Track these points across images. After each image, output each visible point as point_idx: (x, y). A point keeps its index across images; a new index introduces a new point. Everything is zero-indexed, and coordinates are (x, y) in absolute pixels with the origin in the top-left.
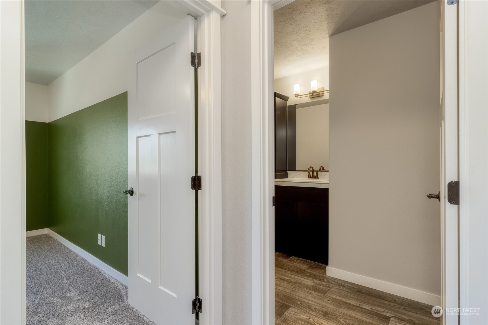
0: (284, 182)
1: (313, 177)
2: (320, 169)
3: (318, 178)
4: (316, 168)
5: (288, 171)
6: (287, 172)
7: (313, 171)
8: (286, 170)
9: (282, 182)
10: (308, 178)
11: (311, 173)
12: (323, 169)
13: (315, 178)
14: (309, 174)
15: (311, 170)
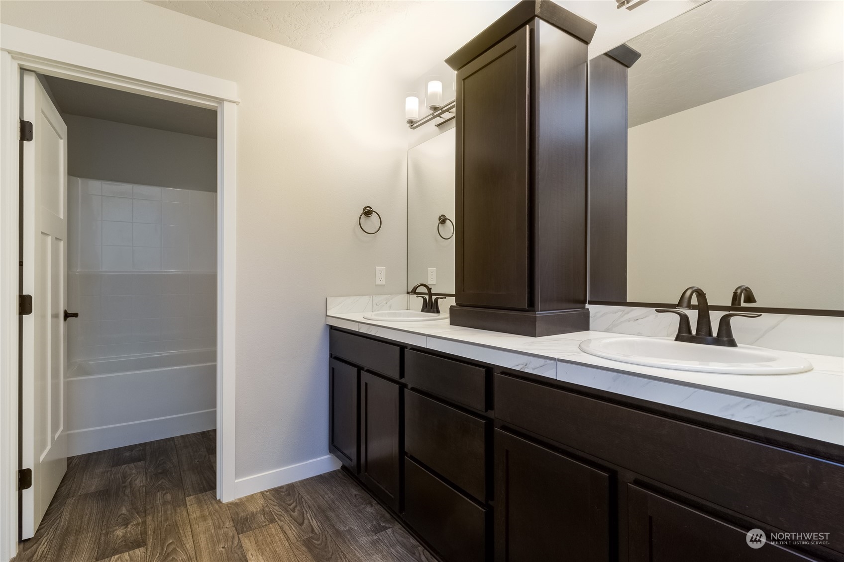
0: (554, 359)
1: (703, 336)
2: (736, 298)
3: (732, 343)
4: (718, 295)
5: (590, 303)
6: (587, 306)
7: (704, 310)
8: (582, 298)
9: (542, 361)
10: (678, 338)
11: (693, 316)
12: (750, 298)
13: (717, 342)
14: (684, 320)
15: (694, 301)
